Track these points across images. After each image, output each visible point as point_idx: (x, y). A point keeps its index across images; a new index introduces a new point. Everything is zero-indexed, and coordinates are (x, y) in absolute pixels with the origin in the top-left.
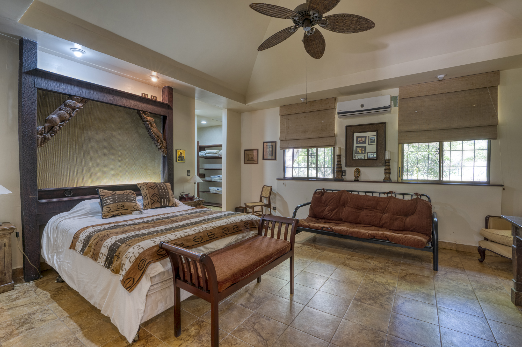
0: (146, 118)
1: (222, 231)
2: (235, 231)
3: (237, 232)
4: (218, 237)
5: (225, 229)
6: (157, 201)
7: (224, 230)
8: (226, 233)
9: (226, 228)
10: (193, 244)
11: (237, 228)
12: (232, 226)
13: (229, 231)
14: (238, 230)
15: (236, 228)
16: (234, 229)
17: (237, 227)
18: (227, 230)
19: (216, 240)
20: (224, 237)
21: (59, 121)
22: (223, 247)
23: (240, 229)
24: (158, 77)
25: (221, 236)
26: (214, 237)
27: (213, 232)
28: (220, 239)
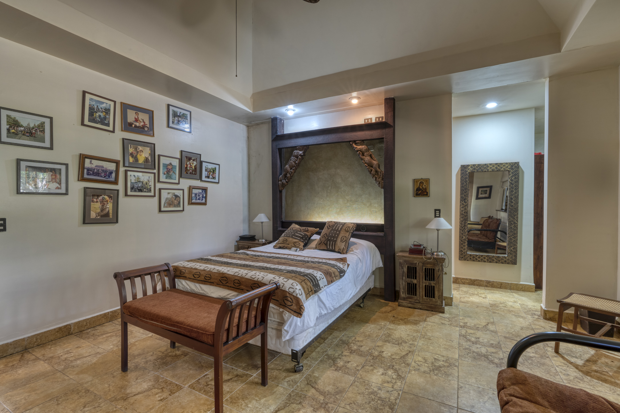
0: (357, 148)
1: (219, 278)
2: (234, 286)
3: (236, 289)
4: (213, 283)
5: (225, 279)
6: (324, 243)
7: (222, 279)
8: (223, 282)
9: (226, 277)
10: (190, 277)
11: (239, 284)
12: (233, 279)
13: (228, 282)
14: (238, 287)
15: (237, 283)
16: (235, 284)
17: (239, 282)
18: (226, 280)
19: (211, 285)
20: (220, 287)
21: (289, 169)
22: (215, 297)
23: (242, 287)
24: (358, 98)
25: (217, 284)
26: (209, 281)
27: (212, 276)
28: (216, 286)
